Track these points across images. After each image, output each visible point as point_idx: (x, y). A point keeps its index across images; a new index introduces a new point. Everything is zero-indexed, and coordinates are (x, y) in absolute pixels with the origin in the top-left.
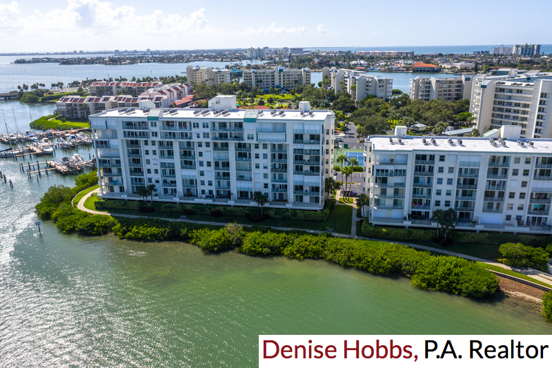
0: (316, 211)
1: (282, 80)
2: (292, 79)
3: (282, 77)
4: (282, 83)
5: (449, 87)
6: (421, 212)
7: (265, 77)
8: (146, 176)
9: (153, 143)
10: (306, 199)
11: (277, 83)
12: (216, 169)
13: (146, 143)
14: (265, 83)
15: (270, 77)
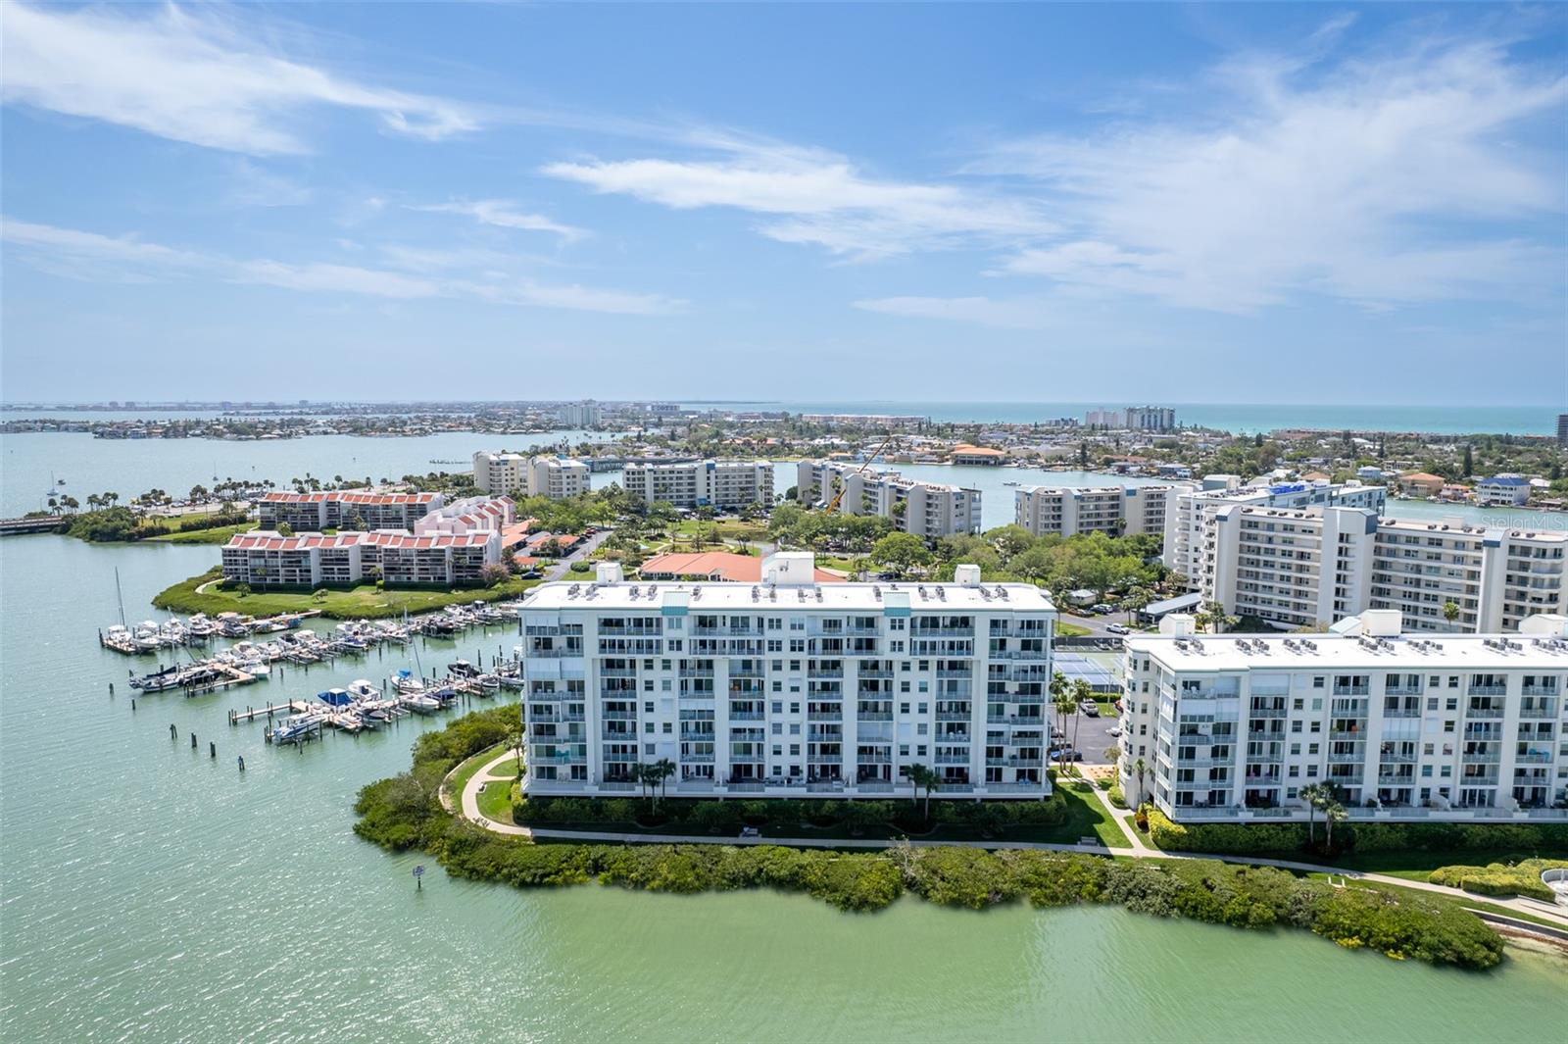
0: (1037, 800)
1: (713, 487)
2: (735, 482)
3: (713, 481)
4: (713, 493)
5: (1097, 507)
6: (1258, 791)
7: (674, 482)
8: (642, 738)
9: (667, 665)
10: (1009, 774)
11: (701, 494)
12: (810, 718)
13: (649, 664)
14: (675, 494)
15: (685, 481)
